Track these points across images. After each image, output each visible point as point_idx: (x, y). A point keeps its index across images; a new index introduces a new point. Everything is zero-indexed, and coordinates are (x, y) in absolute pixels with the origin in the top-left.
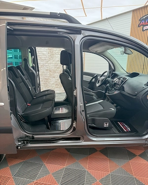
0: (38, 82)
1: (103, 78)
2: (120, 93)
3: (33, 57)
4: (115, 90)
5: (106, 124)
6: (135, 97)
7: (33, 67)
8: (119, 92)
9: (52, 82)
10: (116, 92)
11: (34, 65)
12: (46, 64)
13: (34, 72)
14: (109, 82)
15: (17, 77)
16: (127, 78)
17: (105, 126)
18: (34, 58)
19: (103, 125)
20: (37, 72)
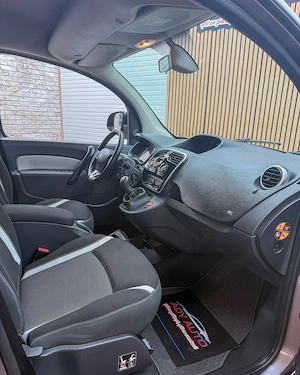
1: (106, 152)
2: (167, 206)
4: (150, 193)
5: (126, 358)
6: (226, 230)
8: (162, 201)
10: (154, 203)
14: (127, 167)
16: (186, 154)
17: (123, 368)
19: (117, 364)
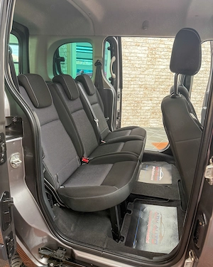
0: (118, 108)
3: (114, 58)
7: (111, 79)
9: (147, 108)
11: (114, 75)
12: (141, 76)
13: (112, 89)
15: (69, 98)
18: (116, 62)
20: (119, 90)
